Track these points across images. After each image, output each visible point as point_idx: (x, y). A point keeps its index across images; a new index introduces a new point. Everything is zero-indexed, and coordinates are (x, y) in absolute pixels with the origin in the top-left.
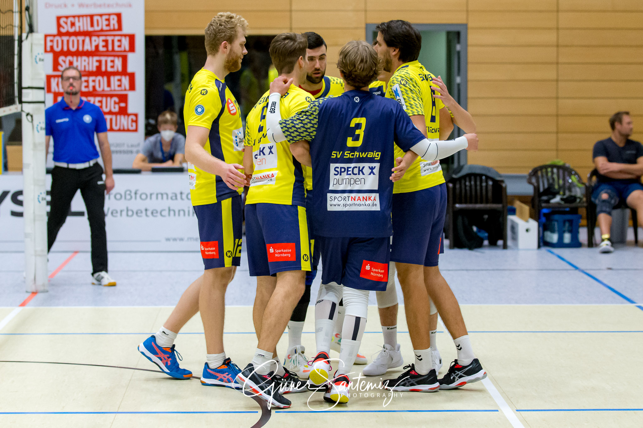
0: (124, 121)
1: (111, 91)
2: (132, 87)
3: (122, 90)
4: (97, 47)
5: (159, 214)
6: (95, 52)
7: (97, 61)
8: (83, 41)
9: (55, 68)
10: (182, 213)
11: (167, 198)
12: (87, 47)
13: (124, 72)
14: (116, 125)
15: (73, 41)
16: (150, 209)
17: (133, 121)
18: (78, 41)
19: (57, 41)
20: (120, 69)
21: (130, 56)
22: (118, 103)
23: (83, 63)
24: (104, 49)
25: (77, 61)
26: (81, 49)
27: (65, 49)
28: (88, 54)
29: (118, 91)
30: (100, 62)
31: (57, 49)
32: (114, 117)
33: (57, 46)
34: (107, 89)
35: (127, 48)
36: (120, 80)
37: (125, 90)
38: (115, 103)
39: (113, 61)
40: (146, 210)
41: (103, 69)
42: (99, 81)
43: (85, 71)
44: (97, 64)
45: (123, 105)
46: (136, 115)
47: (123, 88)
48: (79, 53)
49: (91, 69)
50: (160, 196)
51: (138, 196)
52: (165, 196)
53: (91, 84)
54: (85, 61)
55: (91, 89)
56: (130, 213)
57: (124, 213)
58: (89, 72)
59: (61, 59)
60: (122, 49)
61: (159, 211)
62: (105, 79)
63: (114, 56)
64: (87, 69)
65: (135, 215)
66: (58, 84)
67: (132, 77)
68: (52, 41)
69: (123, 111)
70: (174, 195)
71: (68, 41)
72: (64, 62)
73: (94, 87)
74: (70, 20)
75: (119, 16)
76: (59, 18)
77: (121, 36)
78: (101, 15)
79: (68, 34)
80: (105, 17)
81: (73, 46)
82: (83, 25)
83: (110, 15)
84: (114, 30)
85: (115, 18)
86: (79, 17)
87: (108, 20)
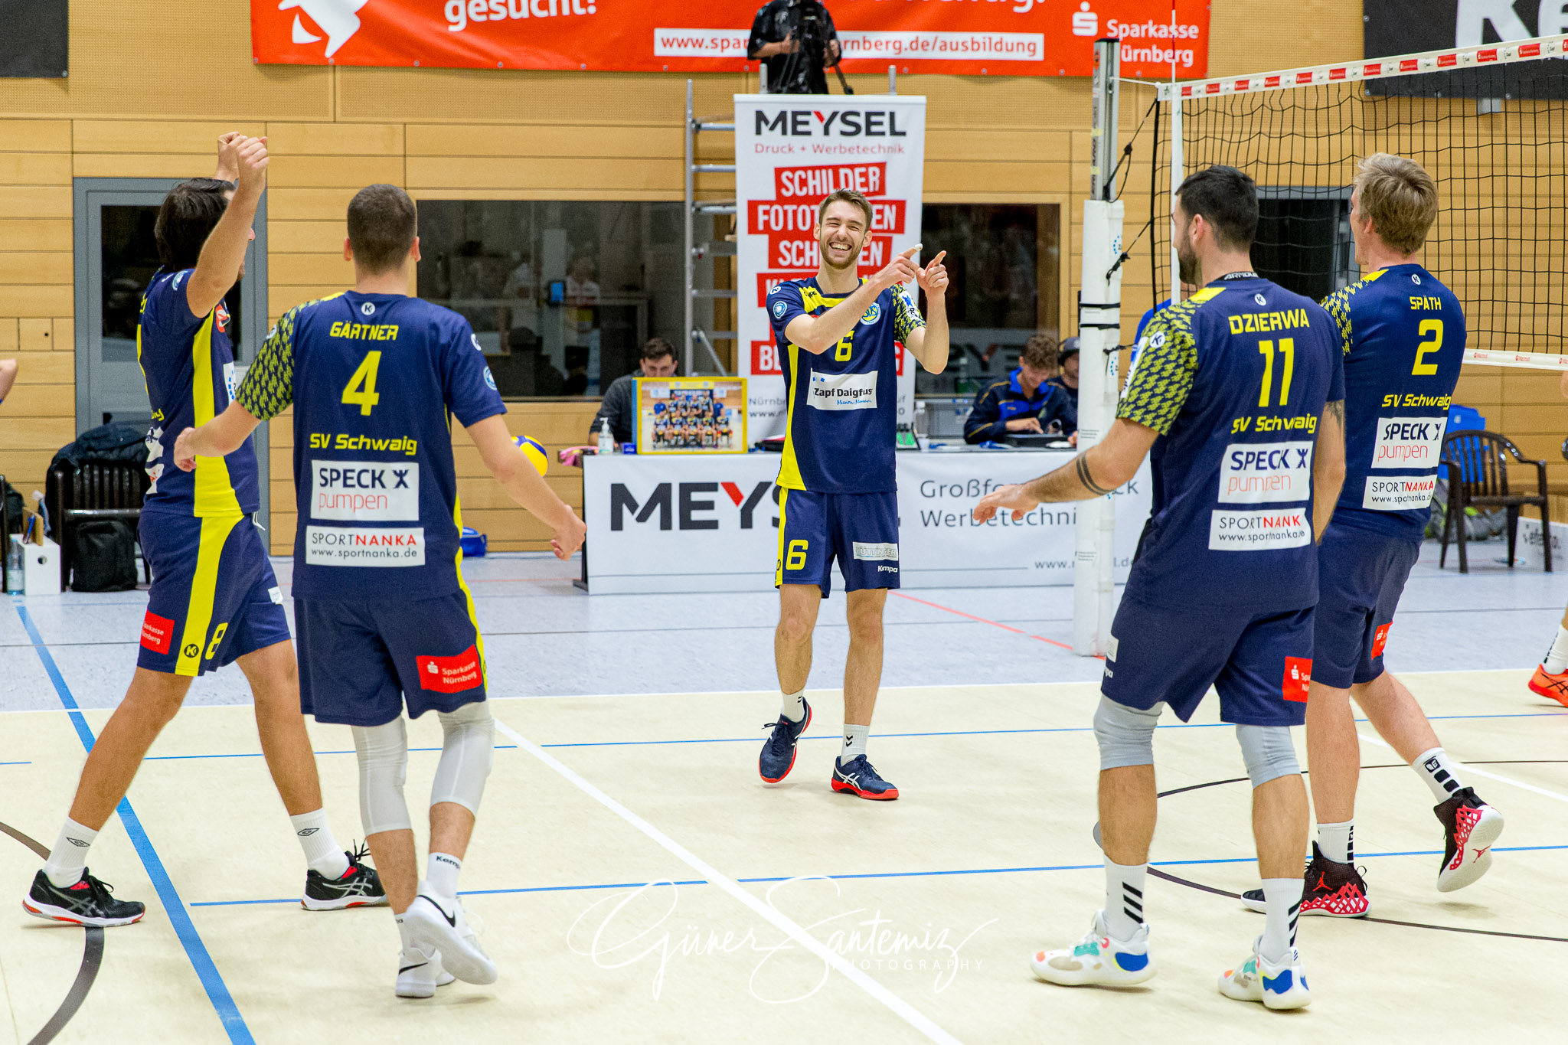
9: (773, 262)
15: (804, 211)
19: (777, 212)
27: (790, 227)
31: (777, 227)
33: (777, 224)
59: (784, 243)
60: (885, 226)
68: (766, 212)
71: (795, 213)
72: (789, 250)
74: (798, 173)
75: (882, 166)
76: (779, 172)
77: (883, 202)
78: (852, 167)
79: (795, 200)
80: (857, 171)
81: (804, 224)
82: (819, 183)
83: (867, 166)
84: (875, 193)
85: (877, 170)
86: (814, 169)
87: (863, 175)
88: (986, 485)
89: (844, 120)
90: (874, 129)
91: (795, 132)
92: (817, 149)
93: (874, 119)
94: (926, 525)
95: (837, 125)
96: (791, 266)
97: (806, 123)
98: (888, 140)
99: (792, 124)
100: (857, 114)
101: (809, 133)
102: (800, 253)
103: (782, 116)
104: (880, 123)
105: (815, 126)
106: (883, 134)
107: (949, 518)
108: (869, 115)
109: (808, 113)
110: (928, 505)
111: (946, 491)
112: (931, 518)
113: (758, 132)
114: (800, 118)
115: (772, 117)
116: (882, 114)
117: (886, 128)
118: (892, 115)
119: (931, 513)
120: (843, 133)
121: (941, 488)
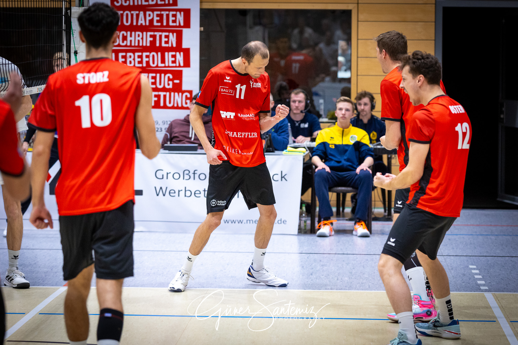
0: (178, 98)
1: (165, 67)
2: (187, 64)
3: (176, 67)
4: (151, 22)
6: (150, 27)
7: (151, 36)
8: (138, 16)
12: (141, 22)
13: (179, 48)
14: (170, 103)
15: (127, 16)
17: (187, 98)
18: (132, 16)
20: (174, 45)
21: (185, 31)
22: (172, 80)
23: (137, 38)
24: (159, 24)
25: (131, 36)
26: (135, 23)
28: (142, 29)
29: (173, 67)
30: (154, 37)
32: (168, 94)
34: (160, 65)
35: (182, 23)
36: (174, 56)
37: (180, 66)
38: (169, 79)
39: (167, 37)
41: (158, 45)
42: (153, 56)
43: (138, 46)
44: (152, 39)
45: (177, 81)
46: (190, 92)
47: (177, 64)
48: (132, 28)
49: (144, 45)
51: (197, 176)
53: (145, 60)
54: (139, 36)
55: (145, 65)
56: (188, 193)
57: (182, 193)
58: (142, 46)
60: (177, 24)
62: (159, 54)
63: (169, 31)
64: (141, 44)
65: (193, 196)
67: (187, 52)
69: (177, 88)
73: (148, 63)
77: (176, 10)
81: (127, 21)
84: (169, 5)
94: (158, 195)
96: (119, 45)
102: (125, 38)
107: (172, 192)
110: (158, 184)
111: (170, 176)
112: (161, 191)
119: (161, 188)
121: (167, 174)
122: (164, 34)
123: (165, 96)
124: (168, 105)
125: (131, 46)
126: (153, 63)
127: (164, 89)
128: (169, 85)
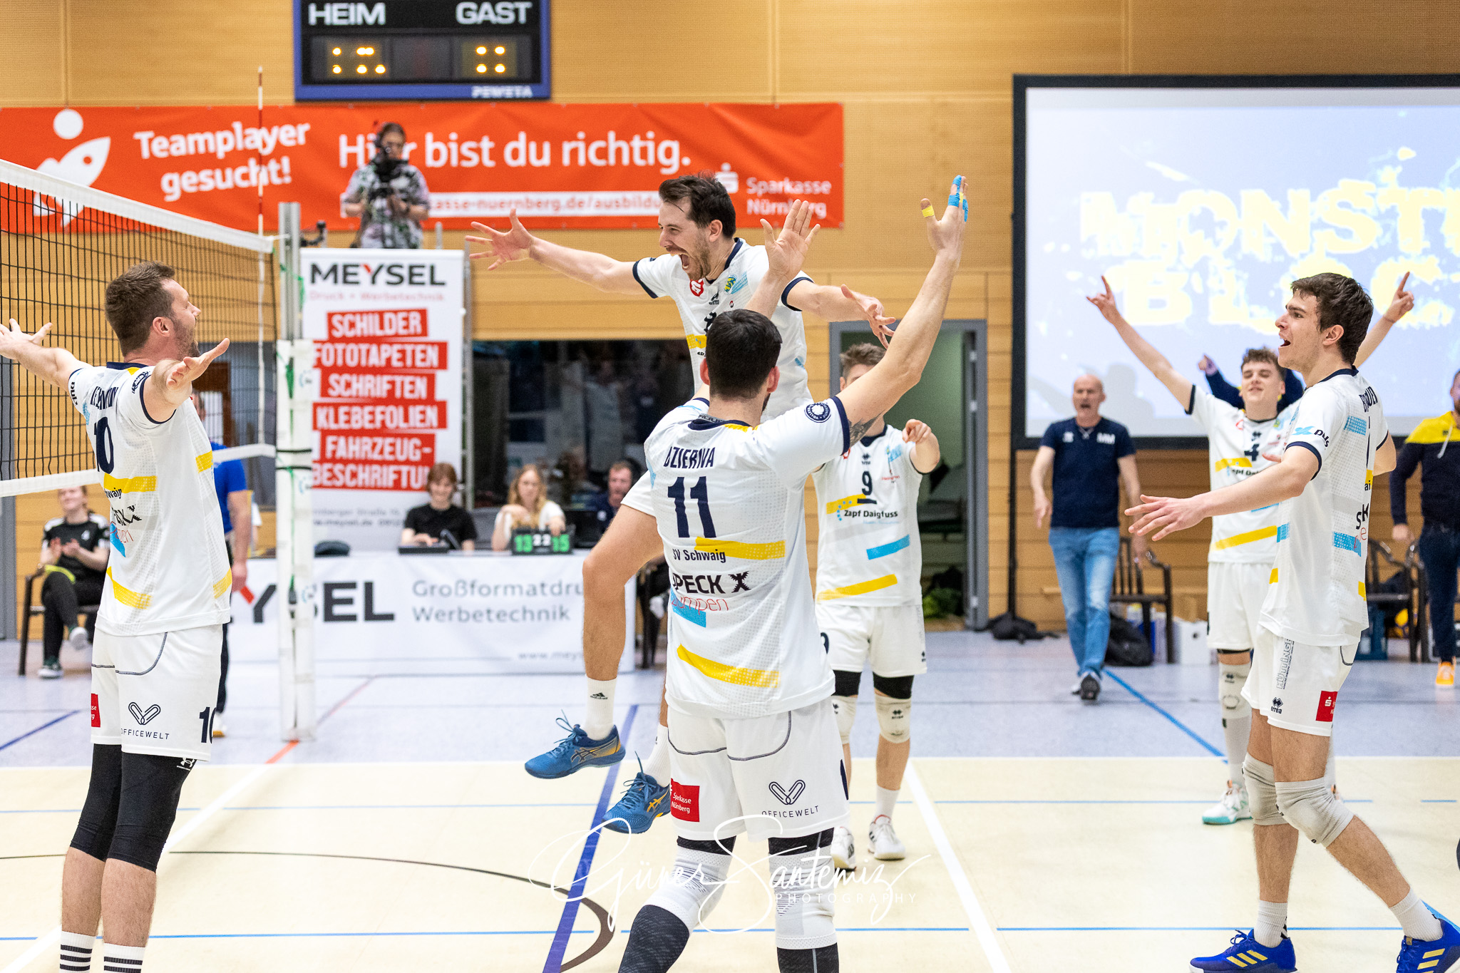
1: (409, 428)
2: (442, 423)
3: (426, 428)
4: (389, 360)
5: (507, 618)
6: (387, 369)
7: (389, 382)
8: (368, 351)
9: (325, 392)
10: (543, 615)
11: (521, 592)
12: (375, 360)
13: (430, 400)
15: (352, 351)
16: (495, 609)
18: (360, 351)
19: (328, 351)
20: (424, 395)
21: (440, 376)
22: (420, 448)
23: (367, 385)
24: (399, 364)
25: (358, 382)
26: (363, 363)
27: (340, 362)
28: (375, 371)
29: (421, 428)
30: (392, 383)
31: (328, 363)
32: (413, 469)
33: (328, 358)
34: (403, 425)
35: (436, 363)
36: (423, 413)
37: (431, 427)
38: (416, 447)
39: (412, 383)
40: (489, 612)
41: (398, 394)
42: (391, 413)
43: (369, 397)
44: (389, 387)
45: (427, 450)
47: (428, 424)
48: (360, 370)
49: (378, 394)
50: (509, 590)
51: (476, 590)
52: (517, 590)
53: (379, 418)
54: (370, 381)
55: (378, 425)
58: (375, 398)
59: (333, 378)
60: (428, 364)
61: (508, 612)
62: (401, 409)
63: (416, 375)
64: (373, 394)
65: (471, 620)
66: (327, 417)
67: (442, 407)
68: (319, 350)
70: (531, 588)
71: (344, 351)
72: (338, 382)
73: (383, 422)
74: (349, 318)
75: (423, 313)
76: (330, 316)
77: (427, 343)
78: (396, 312)
79: (345, 340)
80: (401, 315)
81: (352, 359)
82: (367, 326)
83: (408, 311)
84: (416, 335)
85: (418, 316)
86: (361, 313)
87: (406, 319)
88: (473, 586)
89: (389, 271)
90: (416, 279)
91: (345, 282)
92: (365, 296)
93: (416, 271)
94: (418, 619)
95: (383, 276)
96: (340, 396)
97: (355, 274)
98: (429, 290)
99: (342, 274)
100: (400, 266)
101: (357, 283)
102: (348, 385)
103: (334, 269)
104: (421, 275)
105: (364, 277)
106: (422, 284)
107: (439, 614)
108: (411, 268)
109: (357, 266)
110: (419, 602)
112: (423, 613)
113: (313, 281)
114: (350, 270)
115: (325, 268)
116: (423, 267)
117: (426, 278)
118: (432, 268)
119: (423, 609)
120: (389, 283)
122: (408, 379)
123: (409, 473)
124: (413, 484)
125: (357, 397)
126: (392, 421)
127: (408, 462)
128: (414, 454)
